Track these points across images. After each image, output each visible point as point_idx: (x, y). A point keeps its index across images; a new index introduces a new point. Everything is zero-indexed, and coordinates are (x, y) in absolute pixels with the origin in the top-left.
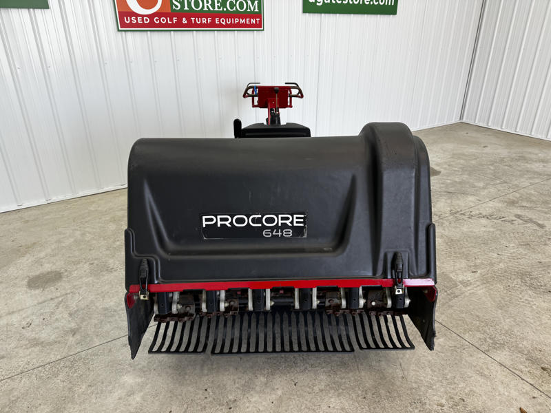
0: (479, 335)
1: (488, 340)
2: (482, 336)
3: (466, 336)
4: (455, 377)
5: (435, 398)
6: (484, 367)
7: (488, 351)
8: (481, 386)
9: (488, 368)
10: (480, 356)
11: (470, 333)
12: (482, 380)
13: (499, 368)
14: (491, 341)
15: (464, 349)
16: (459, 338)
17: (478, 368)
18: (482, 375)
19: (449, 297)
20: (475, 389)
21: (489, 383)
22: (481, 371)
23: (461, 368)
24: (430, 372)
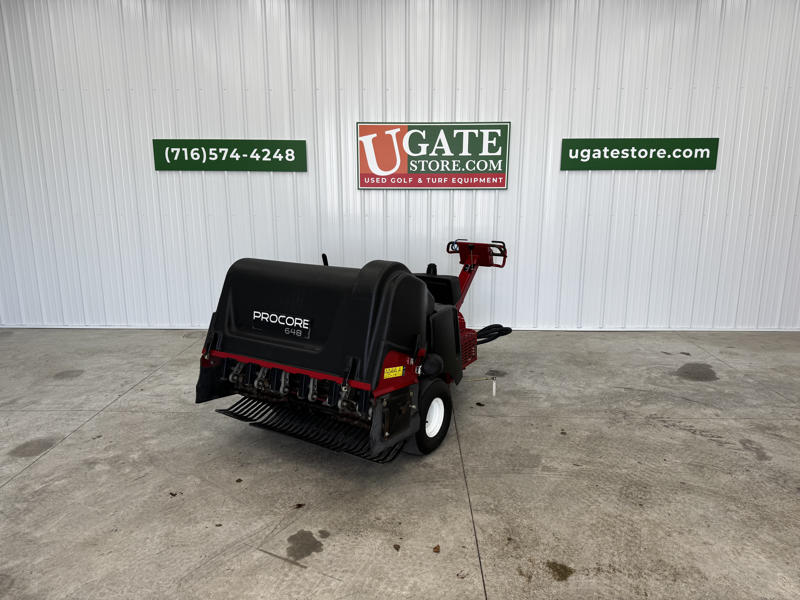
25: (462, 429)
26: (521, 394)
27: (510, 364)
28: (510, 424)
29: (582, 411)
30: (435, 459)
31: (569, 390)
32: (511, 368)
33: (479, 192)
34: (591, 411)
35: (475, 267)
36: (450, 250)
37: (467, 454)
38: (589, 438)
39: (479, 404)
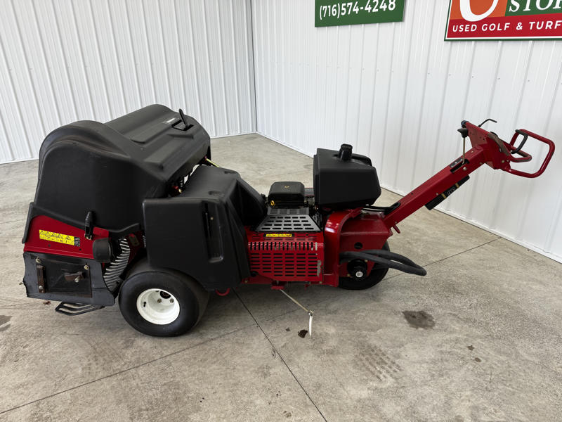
0: (60, 408)
1: (49, 414)
2: (58, 410)
3: (68, 395)
4: (37, 364)
5: (33, 346)
6: (26, 391)
7: (38, 405)
8: (14, 379)
9: (23, 393)
10: (39, 394)
11: (69, 401)
12: (18, 382)
13: (15, 403)
14: (44, 416)
15: (56, 385)
16: (72, 387)
17: (29, 386)
18: (22, 385)
19: (136, 409)
20: (16, 373)
21: (10, 386)
22: (25, 387)
23: (40, 373)
24: (55, 350)
25: (223, 341)
28: (266, 375)
35: (470, 164)
37: (166, 362)
39: (303, 333)
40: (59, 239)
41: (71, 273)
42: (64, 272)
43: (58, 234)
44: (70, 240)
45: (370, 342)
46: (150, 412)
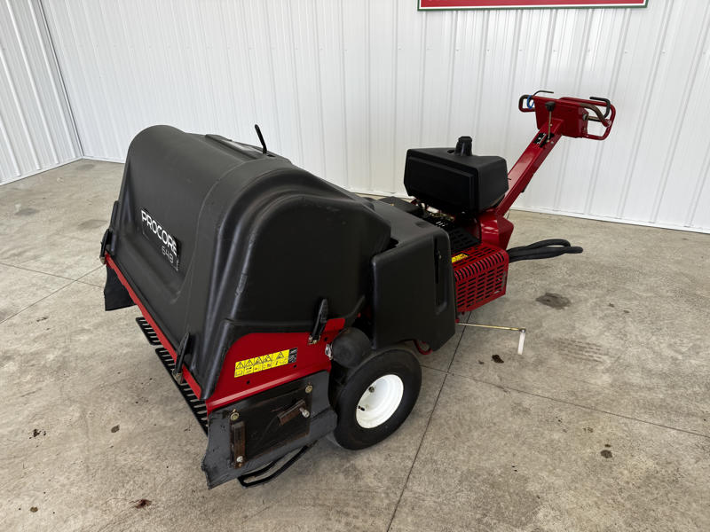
25: (444, 407)
26: (574, 349)
27: (581, 286)
28: (526, 411)
29: (662, 407)
30: (370, 461)
31: (658, 354)
32: (582, 294)
33: (598, 11)
34: (678, 411)
35: (554, 137)
36: (525, 106)
37: (426, 462)
38: (649, 477)
39: (497, 359)
40: (266, 364)
41: (286, 409)
42: (276, 413)
43: (276, 354)
44: (280, 358)
45: (552, 337)
46: (491, 514)
